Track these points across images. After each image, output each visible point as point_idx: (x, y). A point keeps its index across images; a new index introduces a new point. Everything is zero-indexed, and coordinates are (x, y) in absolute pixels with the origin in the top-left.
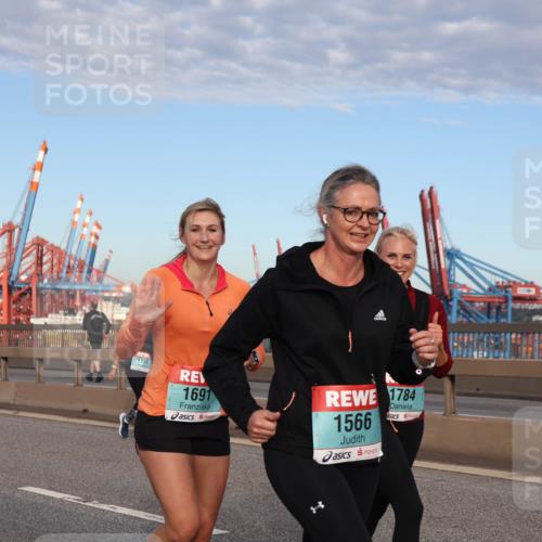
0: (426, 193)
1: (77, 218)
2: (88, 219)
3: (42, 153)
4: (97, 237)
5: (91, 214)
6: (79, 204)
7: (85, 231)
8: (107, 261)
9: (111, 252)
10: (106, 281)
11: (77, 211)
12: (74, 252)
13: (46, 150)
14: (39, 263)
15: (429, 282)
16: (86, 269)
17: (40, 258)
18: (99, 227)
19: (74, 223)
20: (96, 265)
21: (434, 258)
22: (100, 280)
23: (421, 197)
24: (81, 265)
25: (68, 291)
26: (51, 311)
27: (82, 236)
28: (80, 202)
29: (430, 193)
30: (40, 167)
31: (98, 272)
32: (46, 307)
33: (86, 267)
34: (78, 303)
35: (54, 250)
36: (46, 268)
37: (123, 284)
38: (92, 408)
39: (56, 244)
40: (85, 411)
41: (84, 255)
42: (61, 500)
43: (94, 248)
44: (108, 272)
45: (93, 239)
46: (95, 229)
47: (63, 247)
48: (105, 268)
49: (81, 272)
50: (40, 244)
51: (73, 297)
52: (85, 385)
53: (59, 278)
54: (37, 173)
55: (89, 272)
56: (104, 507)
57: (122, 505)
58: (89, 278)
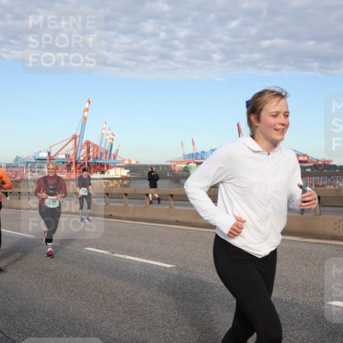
1: (104, 131)
2: (109, 132)
3: (88, 104)
4: (113, 140)
5: (110, 129)
6: (104, 126)
8: (118, 150)
9: (119, 146)
10: (117, 159)
11: (104, 129)
12: (103, 146)
13: (89, 103)
14: (88, 151)
17: (88, 150)
18: (114, 135)
19: (103, 134)
20: (113, 152)
22: (115, 158)
24: (106, 152)
25: (101, 164)
26: (94, 172)
30: (87, 110)
31: (114, 155)
32: (92, 171)
33: (109, 153)
34: (105, 169)
35: (94, 146)
36: (91, 154)
37: (124, 160)
38: (113, 214)
39: (95, 143)
40: (111, 215)
41: (108, 148)
42: (102, 253)
43: (112, 145)
44: (118, 155)
45: (111, 141)
46: (112, 136)
47: (98, 144)
48: (117, 153)
49: (106, 155)
50: (88, 143)
51: (103, 166)
52: (111, 204)
53: (97, 158)
54: (86, 113)
55: (110, 155)
56: (121, 256)
57: (128, 255)
58: (109, 158)
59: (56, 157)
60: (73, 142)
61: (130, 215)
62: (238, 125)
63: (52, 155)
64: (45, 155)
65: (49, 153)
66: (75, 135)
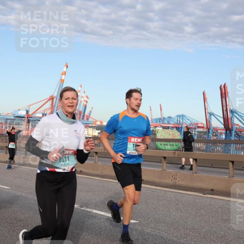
0: (223, 86)
1: (79, 94)
2: (83, 95)
3: (65, 68)
4: (87, 102)
5: (84, 92)
7: (82, 99)
8: (91, 112)
9: (92, 108)
10: (90, 119)
11: (79, 91)
13: (67, 67)
15: (223, 123)
16: (82, 115)
18: (88, 98)
20: (87, 113)
21: (225, 113)
22: (87, 119)
23: (220, 87)
24: (80, 113)
27: (81, 101)
28: (80, 88)
29: (224, 86)
30: (64, 73)
31: (87, 116)
37: (97, 121)
38: (84, 170)
40: (81, 171)
41: (82, 109)
43: (86, 106)
45: (85, 103)
46: (86, 99)
48: (90, 115)
49: (80, 116)
54: (64, 76)
55: (84, 116)
56: (88, 210)
57: (96, 209)
58: (83, 119)
59: (34, 115)
60: (50, 102)
61: (99, 173)
62: (203, 93)
63: (30, 113)
64: (23, 113)
65: (27, 112)
66: (52, 96)
